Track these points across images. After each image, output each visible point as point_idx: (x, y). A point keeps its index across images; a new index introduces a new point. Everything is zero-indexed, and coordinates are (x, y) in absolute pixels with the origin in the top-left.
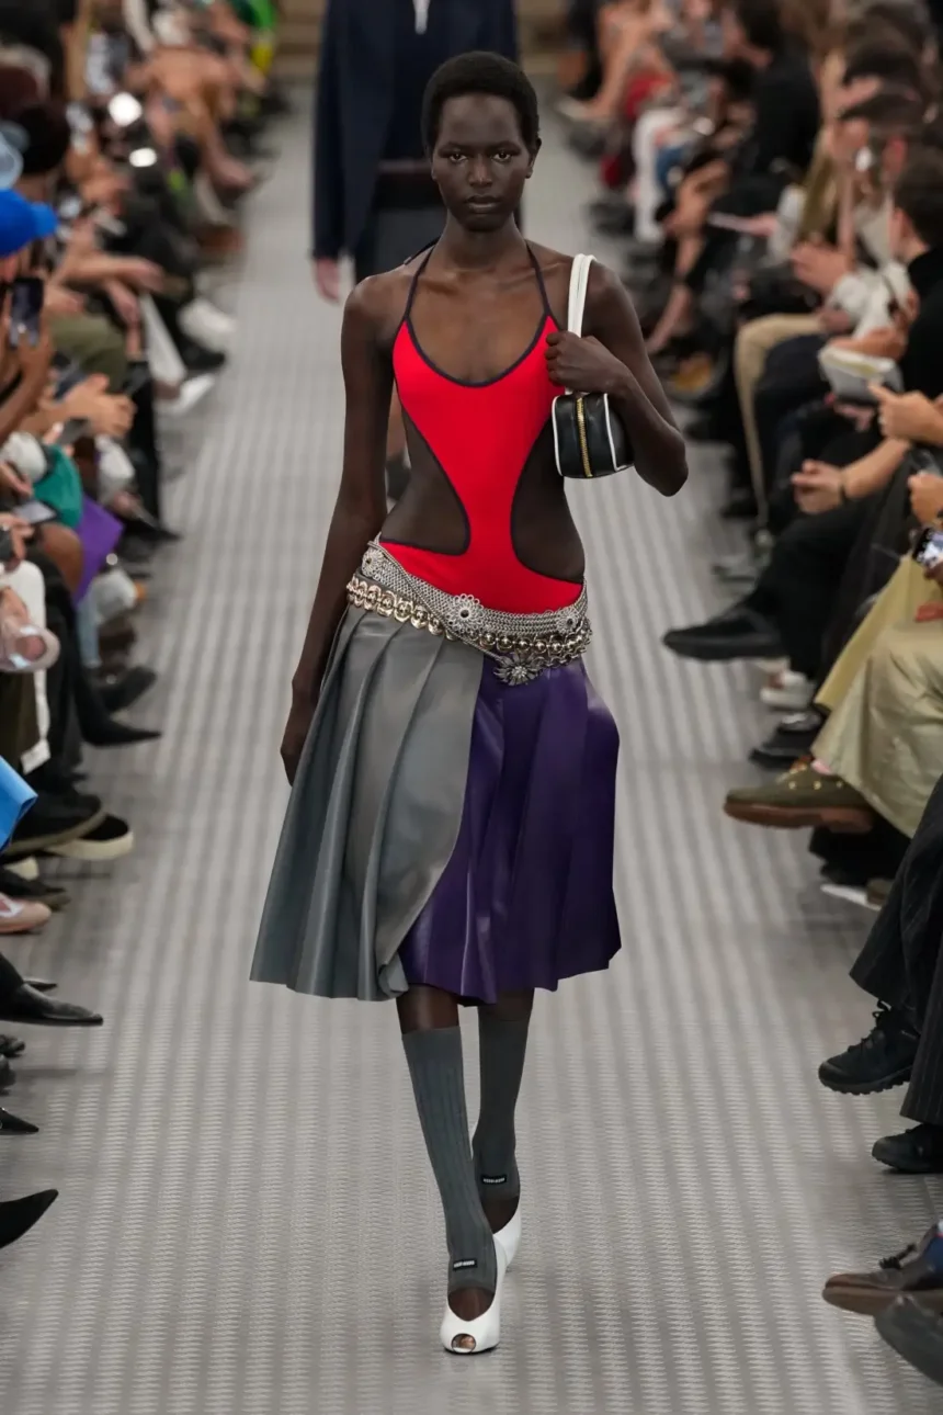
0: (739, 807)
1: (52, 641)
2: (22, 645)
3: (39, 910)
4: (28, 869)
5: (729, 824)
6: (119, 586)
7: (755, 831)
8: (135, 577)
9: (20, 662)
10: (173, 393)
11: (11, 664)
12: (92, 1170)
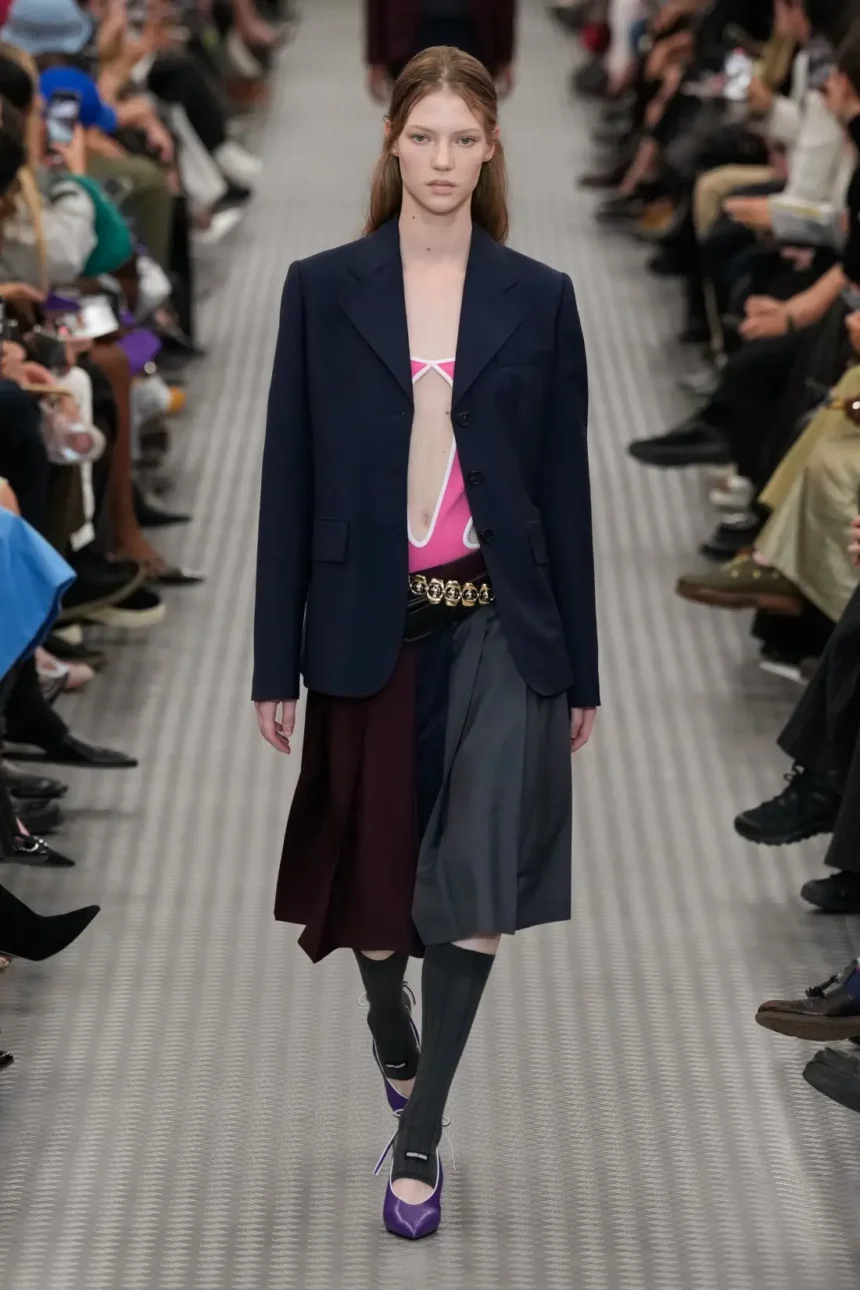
0: (688, 589)
1: (98, 437)
2: (72, 440)
3: (82, 671)
4: (73, 635)
5: (681, 603)
6: (155, 391)
7: (702, 609)
8: (171, 383)
9: (70, 455)
10: (206, 225)
11: (61, 456)
12: (124, 897)
